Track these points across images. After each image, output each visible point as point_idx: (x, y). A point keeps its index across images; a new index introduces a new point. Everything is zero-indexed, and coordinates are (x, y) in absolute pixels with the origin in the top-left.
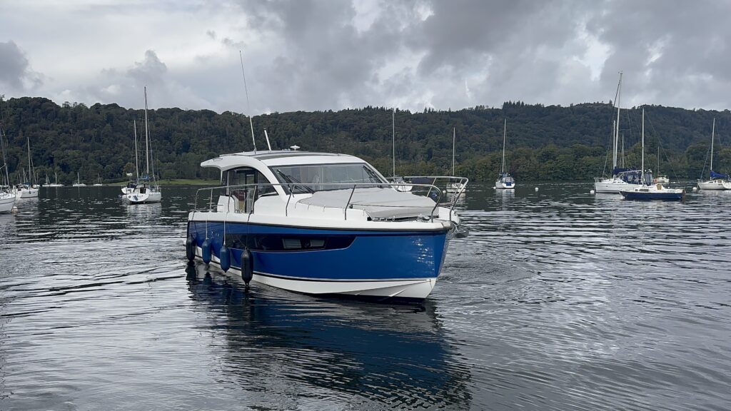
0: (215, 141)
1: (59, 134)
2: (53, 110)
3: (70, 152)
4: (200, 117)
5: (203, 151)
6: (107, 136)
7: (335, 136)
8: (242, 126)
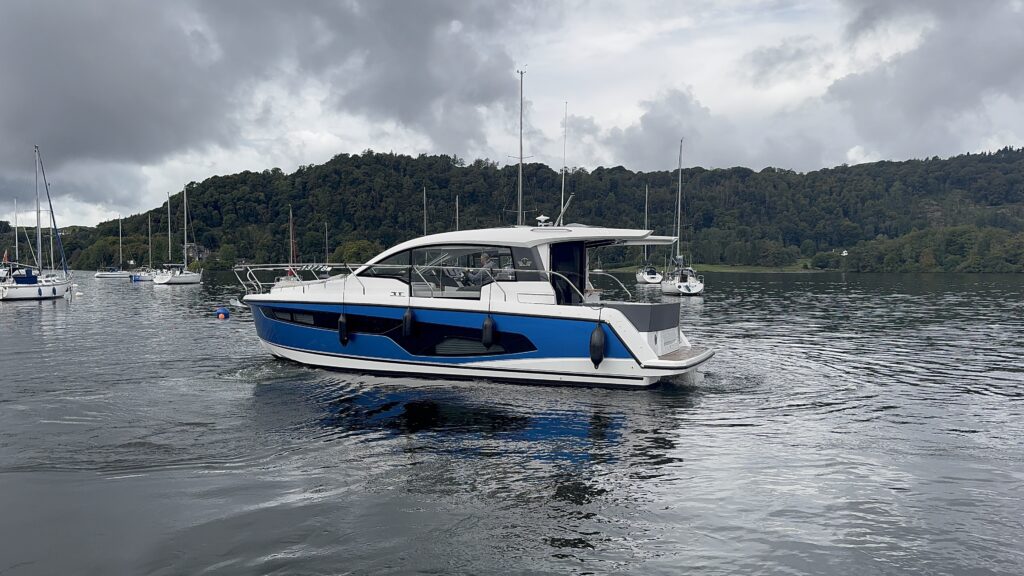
0: (748, 210)
2: (549, 178)
4: (730, 177)
5: (731, 225)
6: (609, 209)
7: (943, 197)
8: (790, 188)
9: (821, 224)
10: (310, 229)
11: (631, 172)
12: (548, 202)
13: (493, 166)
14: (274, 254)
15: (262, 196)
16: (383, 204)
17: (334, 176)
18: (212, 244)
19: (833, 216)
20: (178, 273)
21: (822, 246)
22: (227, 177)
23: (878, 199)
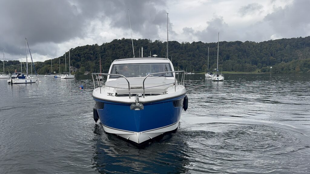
0: (241, 54)
1: (180, 54)
2: (178, 45)
3: (183, 61)
4: (235, 44)
5: (235, 59)
6: (197, 54)
7: (303, 49)
8: (254, 47)
9: (264, 58)
10: (106, 62)
11: (204, 43)
12: (178, 53)
13: (161, 42)
14: (96, 69)
15: (92, 52)
16: (128, 54)
17: (113, 46)
18: (78, 67)
19: (267, 56)
20: (68, 75)
21: (264, 65)
22: (82, 47)
23: (282, 50)
